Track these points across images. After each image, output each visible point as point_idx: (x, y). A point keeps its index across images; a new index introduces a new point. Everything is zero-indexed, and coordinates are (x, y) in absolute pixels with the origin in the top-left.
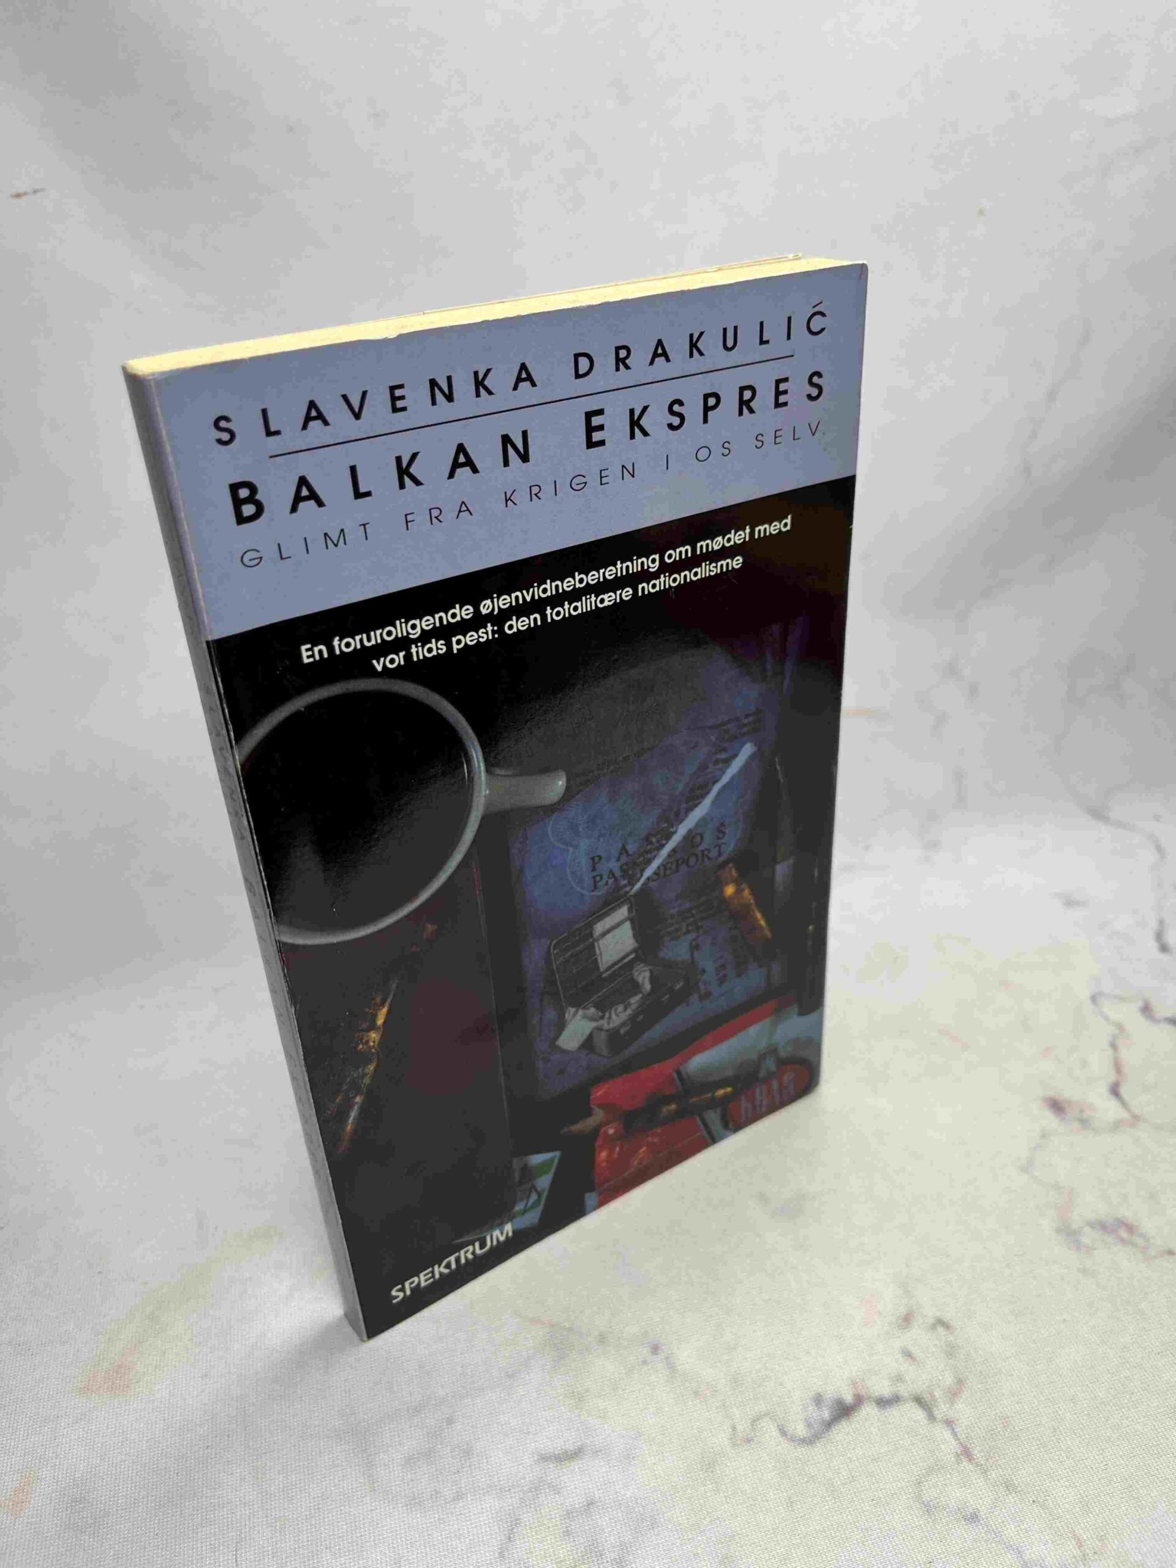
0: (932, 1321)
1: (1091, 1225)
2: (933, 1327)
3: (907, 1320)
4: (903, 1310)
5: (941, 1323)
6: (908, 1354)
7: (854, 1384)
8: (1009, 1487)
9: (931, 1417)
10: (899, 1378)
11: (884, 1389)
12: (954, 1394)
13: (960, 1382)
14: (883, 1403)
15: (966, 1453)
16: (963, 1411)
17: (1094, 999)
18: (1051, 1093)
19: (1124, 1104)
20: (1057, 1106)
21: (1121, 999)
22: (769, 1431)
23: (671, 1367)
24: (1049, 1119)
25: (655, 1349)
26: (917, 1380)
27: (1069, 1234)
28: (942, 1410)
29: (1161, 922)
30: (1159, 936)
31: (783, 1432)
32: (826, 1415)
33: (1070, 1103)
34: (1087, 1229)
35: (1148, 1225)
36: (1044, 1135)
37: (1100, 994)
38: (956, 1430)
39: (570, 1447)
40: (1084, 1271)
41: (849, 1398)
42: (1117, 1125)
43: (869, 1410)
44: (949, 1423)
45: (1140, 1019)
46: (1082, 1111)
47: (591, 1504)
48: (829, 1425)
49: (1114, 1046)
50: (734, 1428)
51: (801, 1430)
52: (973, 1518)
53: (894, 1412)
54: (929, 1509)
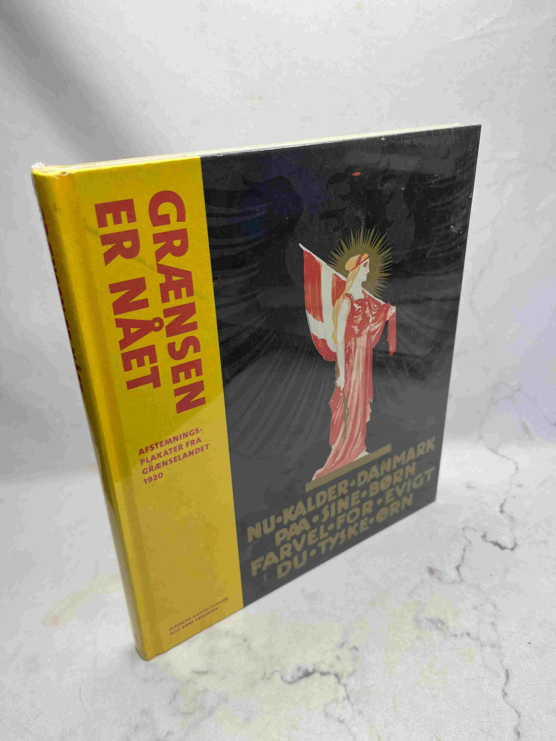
0: (351, 646)
1: (428, 620)
2: (352, 649)
3: (342, 645)
4: (342, 641)
5: (355, 648)
6: (338, 658)
7: (314, 665)
8: (360, 712)
9: (339, 682)
10: (332, 666)
11: (324, 668)
12: (351, 675)
13: (354, 671)
14: (323, 674)
15: (348, 697)
16: (352, 682)
17: (463, 529)
18: (431, 565)
19: (459, 574)
20: (431, 571)
21: (475, 530)
22: (277, 677)
23: (249, 647)
24: (426, 576)
25: (245, 640)
26: (339, 668)
27: (417, 621)
28: (344, 681)
29: (505, 501)
30: (502, 506)
31: (282, 678)
32: (300, 674)
33: (436, 570)
34: (425, 621)
35: (450, 624)
36: (422, 582)
37: (467, 527)
38: (348, 688)
39: (204, 670)
40: (418, 638)
41: (310, 670)
42: (454, 582)
43: (317, 676)
44: (345, 686)
45: (479, 539)
46: (440, 574)
47: (206, 690)
48: (300, 678)
49: (464, 550)
50: (265, 674)
51: (289, 678)
52: (342, 722)
53: (326, 678)
54: (327, 715)
